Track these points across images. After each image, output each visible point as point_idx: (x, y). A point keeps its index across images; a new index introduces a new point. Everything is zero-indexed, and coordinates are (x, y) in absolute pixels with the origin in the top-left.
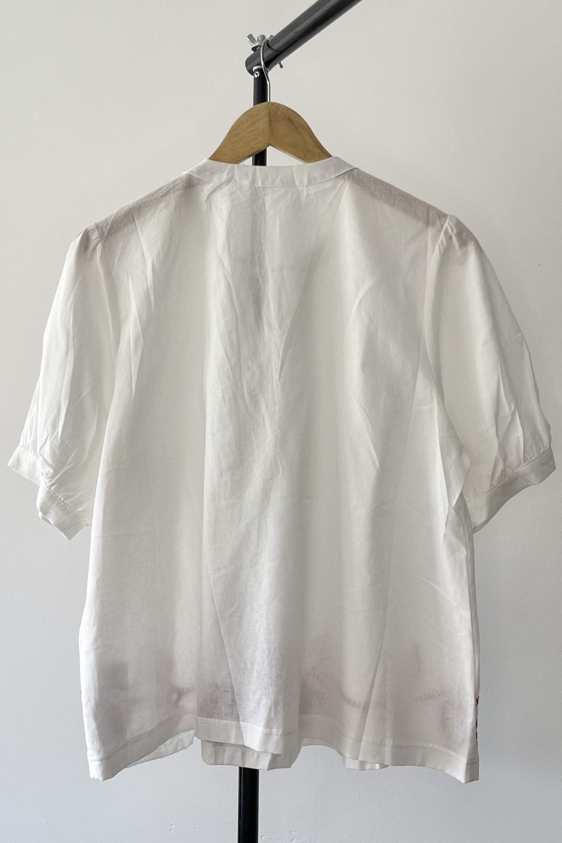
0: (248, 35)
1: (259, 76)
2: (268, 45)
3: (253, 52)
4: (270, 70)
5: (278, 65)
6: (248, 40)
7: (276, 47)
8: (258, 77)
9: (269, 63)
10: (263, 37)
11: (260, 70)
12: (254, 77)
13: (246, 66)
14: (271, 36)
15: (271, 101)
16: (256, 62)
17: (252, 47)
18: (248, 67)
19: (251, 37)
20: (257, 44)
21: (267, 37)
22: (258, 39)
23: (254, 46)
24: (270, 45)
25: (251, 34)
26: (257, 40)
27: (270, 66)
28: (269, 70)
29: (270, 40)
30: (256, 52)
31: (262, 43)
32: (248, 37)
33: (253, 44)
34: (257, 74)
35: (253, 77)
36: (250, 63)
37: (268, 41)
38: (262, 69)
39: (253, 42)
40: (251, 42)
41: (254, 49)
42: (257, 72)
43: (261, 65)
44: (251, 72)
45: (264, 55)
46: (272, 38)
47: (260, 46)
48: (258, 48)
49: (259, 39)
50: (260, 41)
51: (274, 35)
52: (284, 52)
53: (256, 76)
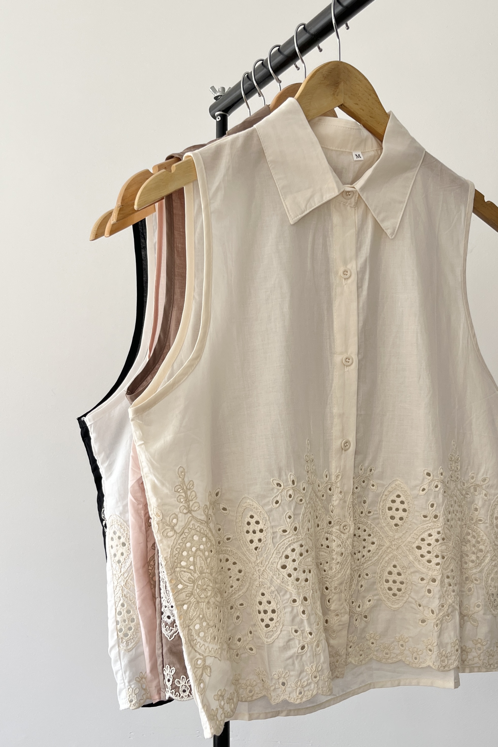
0: (211, 86)
3: (215, 101)
4: (229, 115)
6: (211, 90)
8: (220, 121)
10: (223, 88)
11: (221, 115)
13: (210, 112)
14: (230, 88)
16: (217, 108)
17: (214, 97)
18: (211, 113)
19: (213, 88)
20: (218, 94)
21: (227, 89)
23: (216, 95)
26: (218, 91)
27: (229, 112)
30: (218, 101)
32: (211, 88)
33: (215, 94)
34: (218, 118)
35: (215, 121)
36: (212, 109)
37: (227, 91)
38: (223, 114)
39: (215, 93)
40: (213, 93)
41: (216, 98)
43: (221, 112)
44: (214, 117)
46: (230, 89)
47: (222, 96)
48: (219, 97)
49: (220, 90)
50: (221, 92)
51: (232, 87)
53: (218, 120)
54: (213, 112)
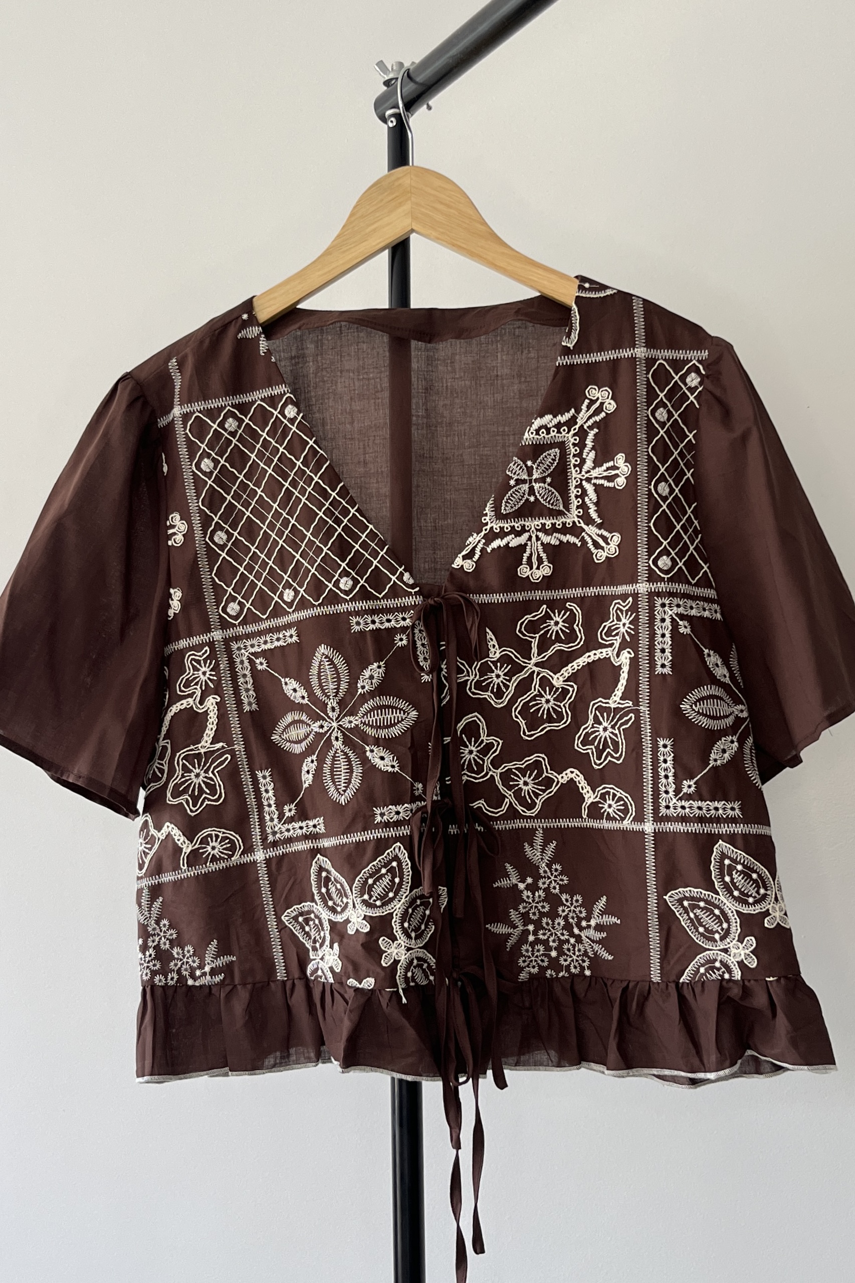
0: (376, 62)
1: (395, 124)
2: (409, 76)
3: (385, 88)
4: (412, 115)
5: (425, 106)
6: (377, 68)
7: (420, 79)
8: (394, 127)
9: (411, 104)
10: (401, 65)
11: (398, 116)
12: (388, 127)
13: (375, 110)
14: (413, 63)
15: (415, 164)
16: (390, 102)
17: (383, 80)
18: (378, 111)
19: (381, 65)
20: (391, 76)
21: (407, 64)
22: (392, 69)
23: (387, 78)
24: (412, 75)
25: (382, 61)
27: (412, 109)
28: (410, 115)
29: (411, 68)
30: (390, 88)
31: (399, 74)
32: (377, 64)
33: (386, 76)
34: (392, 122)
35: (386, 126)
36: (380, 105)
37: (409, 69)
38: (400, 114)
39: (385, 73)
40: (382, 74)
41: (387, 83)
42: (393, 119)
43: (398, 108)
44: (383, 119)
45: (403, 91)
46: (415, 65)
47: (397, 79)
48: (393, 82)
49: (395, 68)
50: (396, 71)
51: (417, 61)
52: (433, 88)
53: (391, 125)
54: (381, 109)
